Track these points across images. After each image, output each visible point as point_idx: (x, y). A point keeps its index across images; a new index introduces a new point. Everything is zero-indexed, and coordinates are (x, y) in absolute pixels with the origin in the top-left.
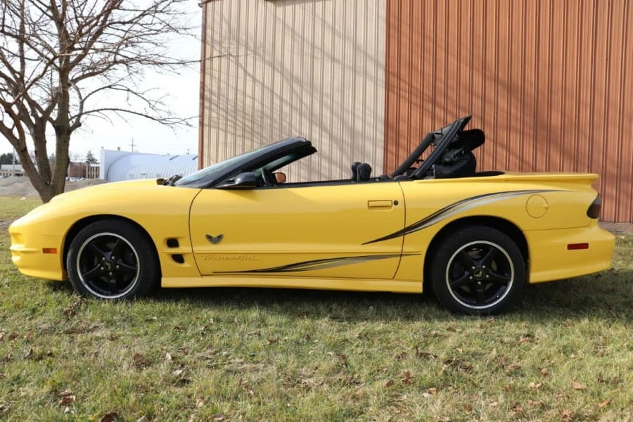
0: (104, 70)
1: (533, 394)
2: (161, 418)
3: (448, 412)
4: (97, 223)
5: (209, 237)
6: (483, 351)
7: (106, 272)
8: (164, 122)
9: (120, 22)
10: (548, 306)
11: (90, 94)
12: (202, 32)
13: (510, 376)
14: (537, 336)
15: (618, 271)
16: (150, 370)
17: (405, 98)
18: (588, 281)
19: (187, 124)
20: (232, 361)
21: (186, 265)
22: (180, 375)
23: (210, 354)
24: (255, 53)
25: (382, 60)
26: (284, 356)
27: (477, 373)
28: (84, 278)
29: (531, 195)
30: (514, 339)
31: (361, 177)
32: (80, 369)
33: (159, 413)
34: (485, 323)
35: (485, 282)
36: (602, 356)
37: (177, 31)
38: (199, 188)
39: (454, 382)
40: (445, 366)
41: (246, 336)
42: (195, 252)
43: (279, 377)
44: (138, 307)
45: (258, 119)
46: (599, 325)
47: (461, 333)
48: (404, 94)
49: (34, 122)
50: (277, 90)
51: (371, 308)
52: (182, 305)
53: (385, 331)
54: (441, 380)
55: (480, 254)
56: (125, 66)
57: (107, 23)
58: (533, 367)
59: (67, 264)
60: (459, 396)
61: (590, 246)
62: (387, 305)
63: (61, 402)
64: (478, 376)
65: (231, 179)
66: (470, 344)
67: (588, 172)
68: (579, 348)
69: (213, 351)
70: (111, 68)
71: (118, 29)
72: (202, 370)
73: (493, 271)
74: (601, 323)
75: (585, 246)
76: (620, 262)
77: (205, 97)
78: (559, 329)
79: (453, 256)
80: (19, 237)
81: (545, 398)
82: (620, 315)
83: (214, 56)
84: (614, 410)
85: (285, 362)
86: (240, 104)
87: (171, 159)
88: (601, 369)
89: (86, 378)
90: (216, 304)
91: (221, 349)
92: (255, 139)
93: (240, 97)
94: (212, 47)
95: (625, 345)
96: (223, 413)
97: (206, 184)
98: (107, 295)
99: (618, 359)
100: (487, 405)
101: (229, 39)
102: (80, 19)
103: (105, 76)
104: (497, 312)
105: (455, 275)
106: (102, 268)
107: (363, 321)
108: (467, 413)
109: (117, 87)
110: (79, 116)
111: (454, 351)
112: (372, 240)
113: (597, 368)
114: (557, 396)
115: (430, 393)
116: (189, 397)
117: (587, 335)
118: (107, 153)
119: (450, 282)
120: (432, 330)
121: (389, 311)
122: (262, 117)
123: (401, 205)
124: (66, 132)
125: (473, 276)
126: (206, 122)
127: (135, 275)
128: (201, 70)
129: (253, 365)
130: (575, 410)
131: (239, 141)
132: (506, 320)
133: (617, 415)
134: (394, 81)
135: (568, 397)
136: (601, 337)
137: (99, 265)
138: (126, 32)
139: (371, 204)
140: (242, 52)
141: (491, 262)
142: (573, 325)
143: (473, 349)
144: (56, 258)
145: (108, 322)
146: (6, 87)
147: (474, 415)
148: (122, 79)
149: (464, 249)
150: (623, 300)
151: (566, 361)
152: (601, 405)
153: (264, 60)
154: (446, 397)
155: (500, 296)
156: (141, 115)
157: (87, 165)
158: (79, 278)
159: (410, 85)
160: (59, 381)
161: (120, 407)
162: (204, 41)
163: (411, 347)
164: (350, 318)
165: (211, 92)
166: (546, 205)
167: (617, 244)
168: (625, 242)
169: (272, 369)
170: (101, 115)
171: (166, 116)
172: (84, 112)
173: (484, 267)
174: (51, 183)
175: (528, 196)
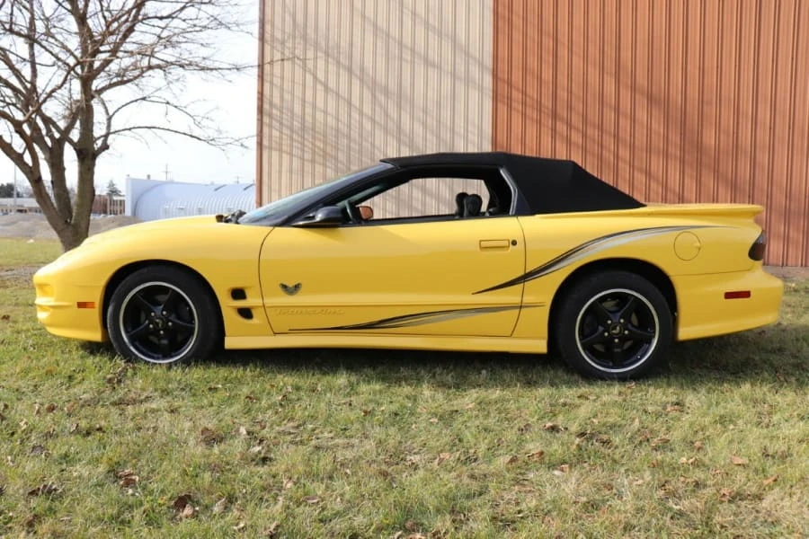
0: (136, 78)
1: (685, 471)
2: (244, 500)
3: (584, 492)
4: (145, 270)
5: (284, 287)
6: (623, 422)
7: (156, 331)
8: (213, 142)
9: (156, 17)
10: (701, 368)
11: (119, 108)
12: (260, 28)
13: (656, 450)
14: (688, 405)
15: (786, 327)
16: (223, 446)
17: (518, 111)
18: (750, 339)
19: (242, 145)
20: (320, 436)
21: (255, 321)
22: (260, 452)
23: (293, 427)
24: (327, 54)
25: (489, 61)
26: (383, 429)
27: (616, 447)
28: (129, 338)
29: (678, 232)
30: (660, 408)
31: (469, 211)
32: (139, 446)
33: (240, 495)
34: (623, 389)
35: (623, 339)
36: (767, 426)
37: (229, 28)
38: (271, 226)
39: (589, 458)
40: (578, 439)
41: (334, 406)
42: (266, 305)
43: (379, 454)
44: (197, 374)
45: (331, 139)
46: (763, 391)
47: (595, 401)
48: (517, 106)
49: (49, 144)
50: (356, 101)
51: (484, 372)
52: (251, 371)
53: (503, 400)
54: (575, 456)
55: (617, 305)
56: (161, 72)
57: (140, 17)
58: (684, 440)
59: (108, 321)
60: (596, 474)
61: (752, 294)
62: (503, 369)
63: (122, 483)
64: (617, 451)
65: (311, 215)
66: (607, 414)
67: (749, 203)
68: (739, 417)
69: (296, 424)
70: (144, 75)
71: (154, 26)
72: (285, 447)
73: (633, 326)
74: (765, 389)
75: (746, 294)
76: (789, 316)
77: (264, 111)
78: (714, 397)
79: (584, 309)
80: (47, 288)
81: (699, 475)
82: (789, 380)
83: (275, 59)
84: (781, 488)
85: (384, 437)
86: (309, 119)
87: (216, 190)
88: (767, 442)
89: (147, 456)
90: (293, 370)
91: (305, 423)
92: (328, 164)
93: (309, 110)
94: (273, 47)
95: (795, 413)
96: (317, 495)
97: (279, 220)
98: (158, 359)
99: (786, 430)
100: (630, 484)
101: (294, 37)
102: (107, 14)
103: (137, 85)
104: (639, 376)
105: (587, 331)
106: (151, 326)
107: (474, 388)
108: (607, 492)
109: (152, 99)
110: (106, 136)
111: (588, 422)
112: (485, 288)
113: (761, 440)
114: (713, 473)
115: (562, 470)
116: (274, 477)
117: (748, 402)
118: (134, 182)
119: (580, 340)
120: (560, 398)
121: (507, 375)
122: (337, 137)
123: (520, 245)
124: (90, 157)
125: (608, 332)
126: (265, 142)
127: (193, 334)
128: (259, 76)
129: (346, 441)
130: (735, 488)
131: (308, 167)
132: (649, 385)
133: (785, 493)
134: (503, 88)
135: (727, 474)
136: (766, 406)
137: (147, 322)
138: (163, 28)
139: (484, 244)
140: (310, 54)
141: (631, 316)
142: (732, 391)
143: (611, 420)
144: (95, 314)
145: (163, 391)
146: (14, 100)
147: (615, 494)
148: (160, 89)
149: (597, 299)
150: (792, 361)
151: (724, 432)
152: (766, 482)
153: (338, 63)
154: (582, 475)
155: (642, 357)
156: (185, 134)
157: (108, 198)
158: (123, 338)
159: (524, 93)
160: (115, 459)
161: (193, 488)
162: (262, 39)
163: (536, 417)
164: (458, 384)
165: (271, 104)
166: (698, 244)
167: (785, 293)
168: (796, 291)
169: (370, 445)
170: (133, 135)
171: (216, 135)
172: (112, 131)
173: (622, 321)
174: (73, 222)
175: (676, 233)
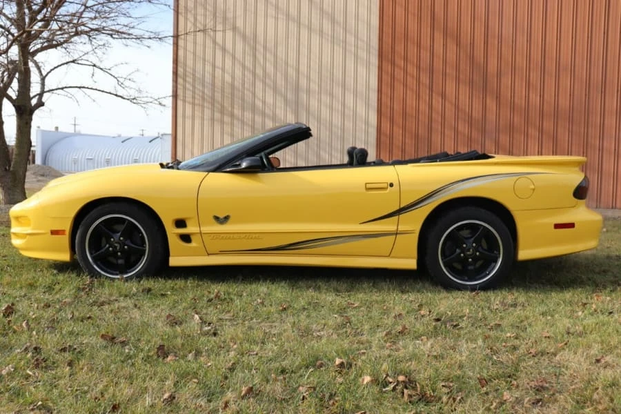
0: (64, 42)
4: (107, 205)
5: (217, 218)
6: (470, 315)
7: (115, 253)
8: (135, 101)
10: (537, 283)
11: (51, 70)
13: (490, 330)
16: (182, 327)
19: (160, 104)
21: (193, 244)
22: (210, 330)
23: (230, 316)
26: (295, 317)
27: (462, 328)
28: (93, 258)
29: (517, 177)
31: (358, 161)
33: (204, 350)
35: (476, 259)
38: (206, 171)
39: (442, 334)
40: (435, 323)
42: (202, 232)
54: (431, 332)
55: (471, 233)
56: (86, 36)
60: (445, 342)
61: (576, 226)
65: (238, 163)
70: (72, 40)
72: (227, 327)
73: (482, 248)
75: (571, 225)
77: (179, 74)
79: (445, 235)
80: (23, 220)
81: (517, 342)
85: (297, 321)
87: (123, 141)
97: (212, 167)
98: (116, 274)
103: (66, 49)
104: (485, 287)
105: (447, 253)
106: (111, 249)
109: (80, 62)
110: (41, 95)
111: (444, 313)
112: (370, 219)
114: (526, 341)
115: (422, 340)
116: (224, 342)
118: (44, 134)
119: (442, 260)
121: (384, 285)
123: (396, 187)
124: (27, 112)
125: (464, 253)
127: (144, 255)
128: (174, 43)
129: (270, 324)
130: (539, 350)
135: (536, 342)
137: (107, 246)
139: (368, 186)
140: (219, 26)
141: (481, 241)
144: (65, 240)
148: (87, 53)
149: (455, 228)
155: (490, 272)
156: (110, 93)
158: (88, 259)
162: (177, 10)
166: (533, 187)
170: (66, 94)
171: (137, 95)
172: (45, 90)
173: (474, 245)
174: (11, 169)
175: (515, 178)
